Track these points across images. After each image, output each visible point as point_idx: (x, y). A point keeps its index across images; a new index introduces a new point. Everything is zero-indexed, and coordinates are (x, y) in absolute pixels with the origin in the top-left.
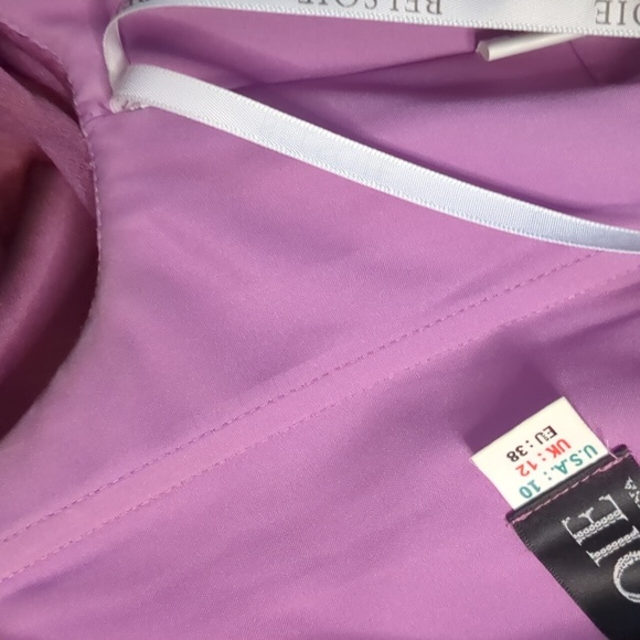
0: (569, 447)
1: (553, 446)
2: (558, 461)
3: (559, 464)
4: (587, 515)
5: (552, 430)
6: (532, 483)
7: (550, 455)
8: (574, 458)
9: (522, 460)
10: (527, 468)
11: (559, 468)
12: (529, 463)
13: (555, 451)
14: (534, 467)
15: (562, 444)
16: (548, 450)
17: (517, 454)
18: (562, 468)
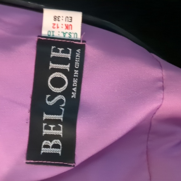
0: (71, 29)
1: (68, 25)
2: (65, 31)
3: (65, 32)
4: (61, 49)
5: (71, 20)
6: (53, 32)
7: (64, 27)
8: (70, 34)
9: (57, 22)
10: (56, 26)
11: (64, 33)
12: (58, 25)
13: (67, 27)
14: (58, 27)
15: (70, 26)
16: (66, 25)
17: (57, 19)
18: (64, 34)
